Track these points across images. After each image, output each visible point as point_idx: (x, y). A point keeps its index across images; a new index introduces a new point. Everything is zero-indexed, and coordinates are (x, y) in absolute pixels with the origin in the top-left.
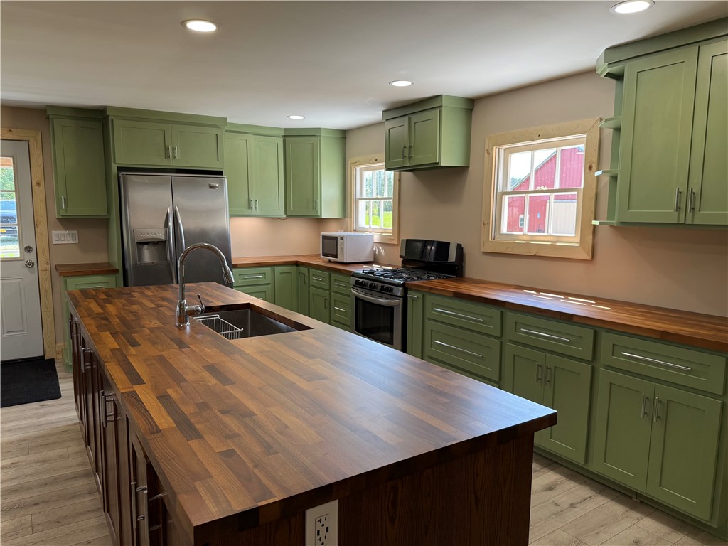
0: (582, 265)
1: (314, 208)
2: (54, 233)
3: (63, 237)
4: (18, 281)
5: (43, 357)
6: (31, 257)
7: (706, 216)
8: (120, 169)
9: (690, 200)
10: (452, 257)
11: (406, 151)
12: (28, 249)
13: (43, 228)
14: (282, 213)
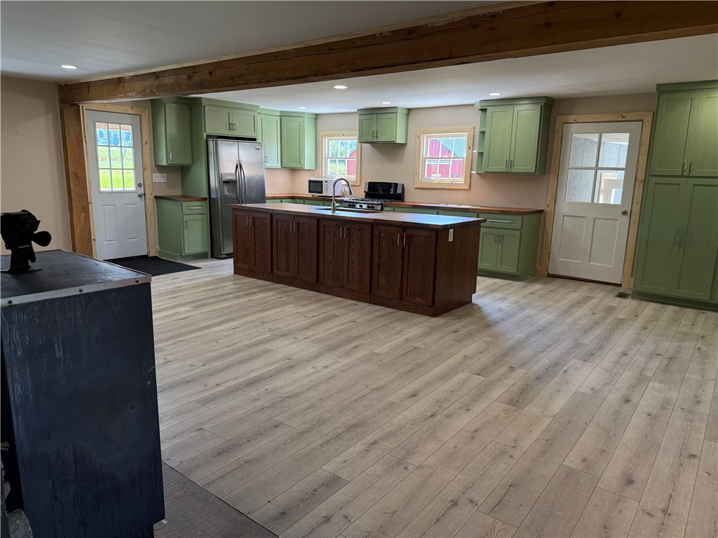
0: (464, 192)
1: (300, 163)
2: (154, 175)
3: (159, 178)
4: (134, 206)
5: (146, 256)
6: (141, 191)
7: (516, 169)
8: (208, 136)
9: (510, 163)
10: (399, 191)
11: (375, 133)
12: (140, 185)
13: (148, 172)
14: (279, 165)
